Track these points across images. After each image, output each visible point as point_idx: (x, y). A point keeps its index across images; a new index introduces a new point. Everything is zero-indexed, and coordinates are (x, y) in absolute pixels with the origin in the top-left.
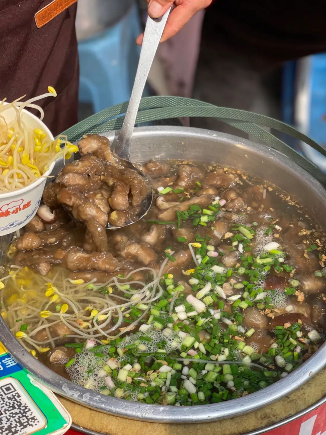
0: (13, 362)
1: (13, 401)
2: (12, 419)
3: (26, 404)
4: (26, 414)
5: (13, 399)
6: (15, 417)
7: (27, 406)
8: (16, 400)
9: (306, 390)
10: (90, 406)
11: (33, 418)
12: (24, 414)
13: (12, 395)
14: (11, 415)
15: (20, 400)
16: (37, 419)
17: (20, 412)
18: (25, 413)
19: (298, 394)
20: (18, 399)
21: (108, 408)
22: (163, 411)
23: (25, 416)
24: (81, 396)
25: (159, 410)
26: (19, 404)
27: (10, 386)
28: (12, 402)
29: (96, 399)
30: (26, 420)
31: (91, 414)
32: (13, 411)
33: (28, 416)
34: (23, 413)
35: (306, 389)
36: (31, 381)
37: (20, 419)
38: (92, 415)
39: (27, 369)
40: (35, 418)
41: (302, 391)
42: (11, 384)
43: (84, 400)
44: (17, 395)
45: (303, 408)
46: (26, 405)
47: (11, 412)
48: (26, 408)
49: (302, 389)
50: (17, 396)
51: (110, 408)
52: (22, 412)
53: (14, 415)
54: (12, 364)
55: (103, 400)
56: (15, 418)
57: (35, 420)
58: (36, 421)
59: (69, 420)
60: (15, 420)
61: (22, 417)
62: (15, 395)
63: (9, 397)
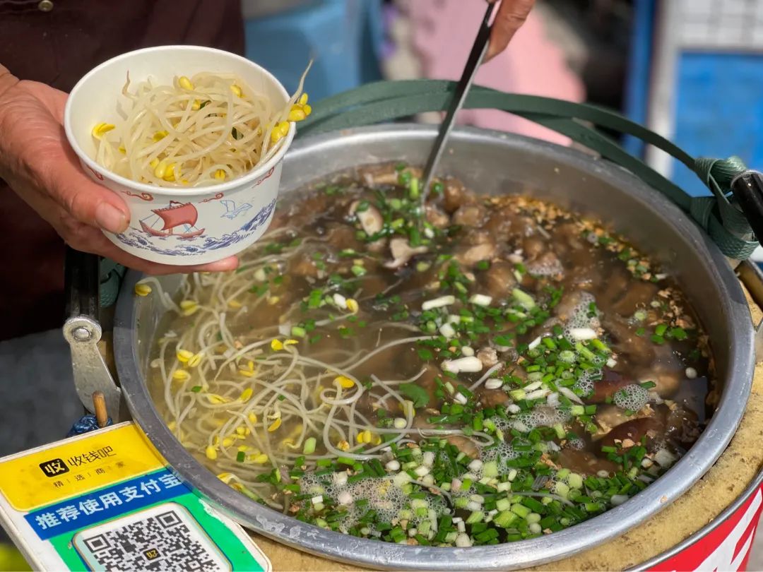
0: (176, 481)
1: (177, 537)
2: (175, 563)
3: (197, 542)
4: (198, 556)
5: (178, 535)
6: (180, 560)
7: (200, 546)
8: (181, 536)
9: (657, 528)
10: (301, 546)
11: (210, 563)
12: (195, 557)
13: (176, 528)
14: (174, 557)
15: (188, 536)
16: (215, 565)
17: (189, 554)
18: (197, 554)
19: (644, 532)
20: (185, 535)
21: (330, 549)
22: (421, 554)
23: (197, 560)
24: (286, 531)
25: (414, 552)
26: (186, 541)
27: (172, 515)
28: (175, 539)
29: (312, 536)
30: (198, 565)
31: (303, 561)
32: (178, 552)
33: (201, 560)
34: (193, 555)
35: (656, 526)
36: (206, 509)
37: (189, 563)
38: (305, 562)
39: (200, 489)
40: (213, 563)
41: (650, 529)
42: (173, 512)
43: (292, 536)
44: (183, 528)
45: (651, 555)
46: (198, 544)
47: (174, 553)
48: (198, 547)
49: (650, 525)
50: (184, 530)
51: (334, 549)
52: (192, 553)
53: (179, 558)
54: (174, 483)
55: (323, 536)
56: (181, 562)
57: (212, 565)
58: (214, 568)
59: (267, 566)
60: (180, 565)
61: (191, 561)
62: (180, 529)
63: (170, 530)
